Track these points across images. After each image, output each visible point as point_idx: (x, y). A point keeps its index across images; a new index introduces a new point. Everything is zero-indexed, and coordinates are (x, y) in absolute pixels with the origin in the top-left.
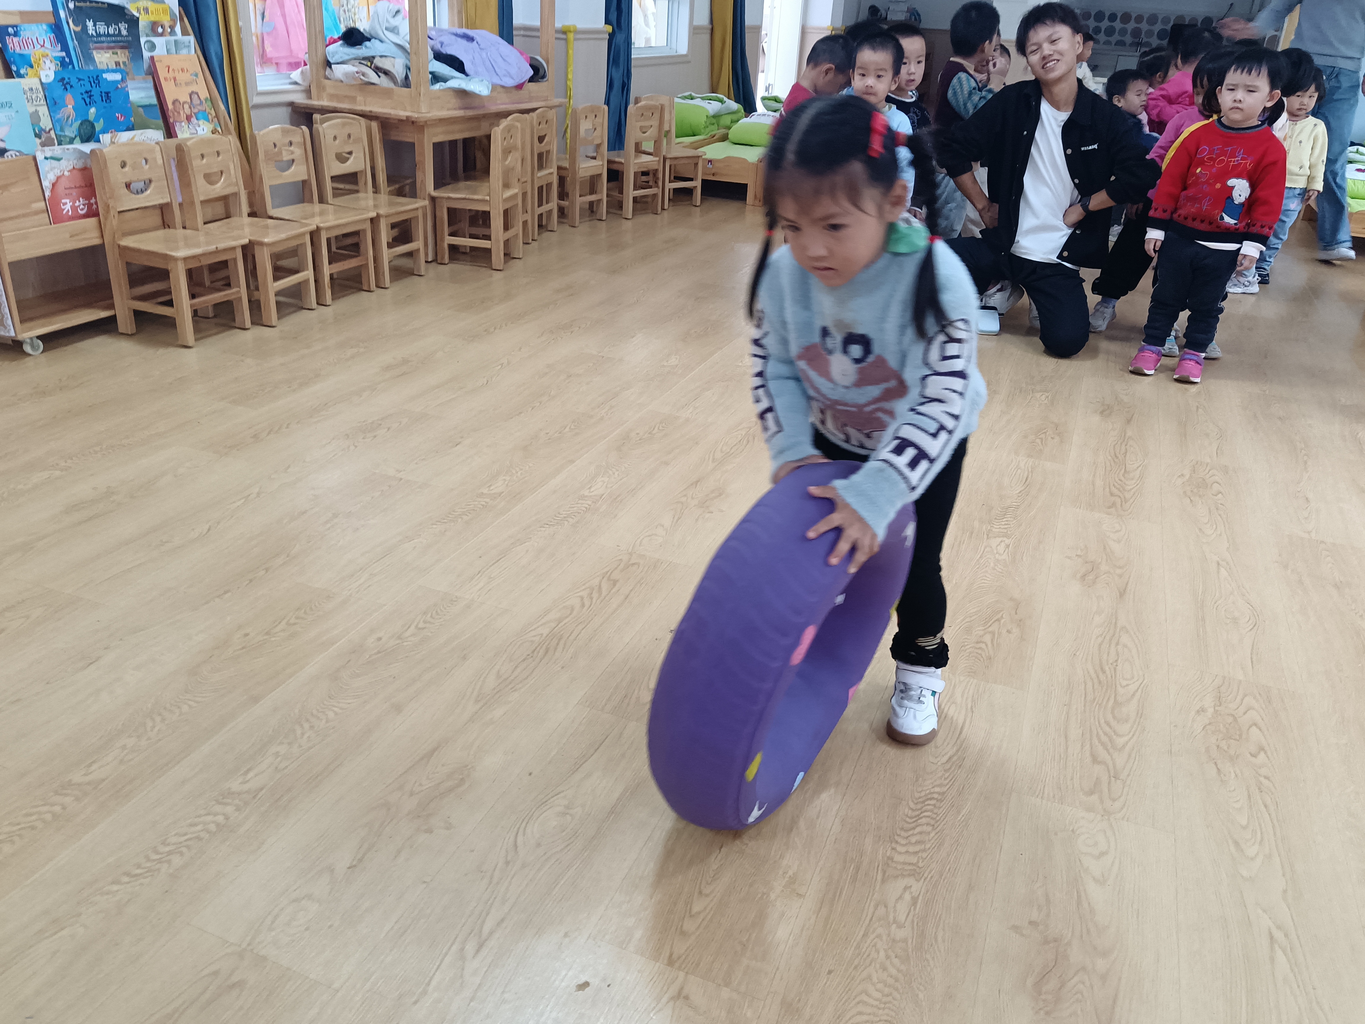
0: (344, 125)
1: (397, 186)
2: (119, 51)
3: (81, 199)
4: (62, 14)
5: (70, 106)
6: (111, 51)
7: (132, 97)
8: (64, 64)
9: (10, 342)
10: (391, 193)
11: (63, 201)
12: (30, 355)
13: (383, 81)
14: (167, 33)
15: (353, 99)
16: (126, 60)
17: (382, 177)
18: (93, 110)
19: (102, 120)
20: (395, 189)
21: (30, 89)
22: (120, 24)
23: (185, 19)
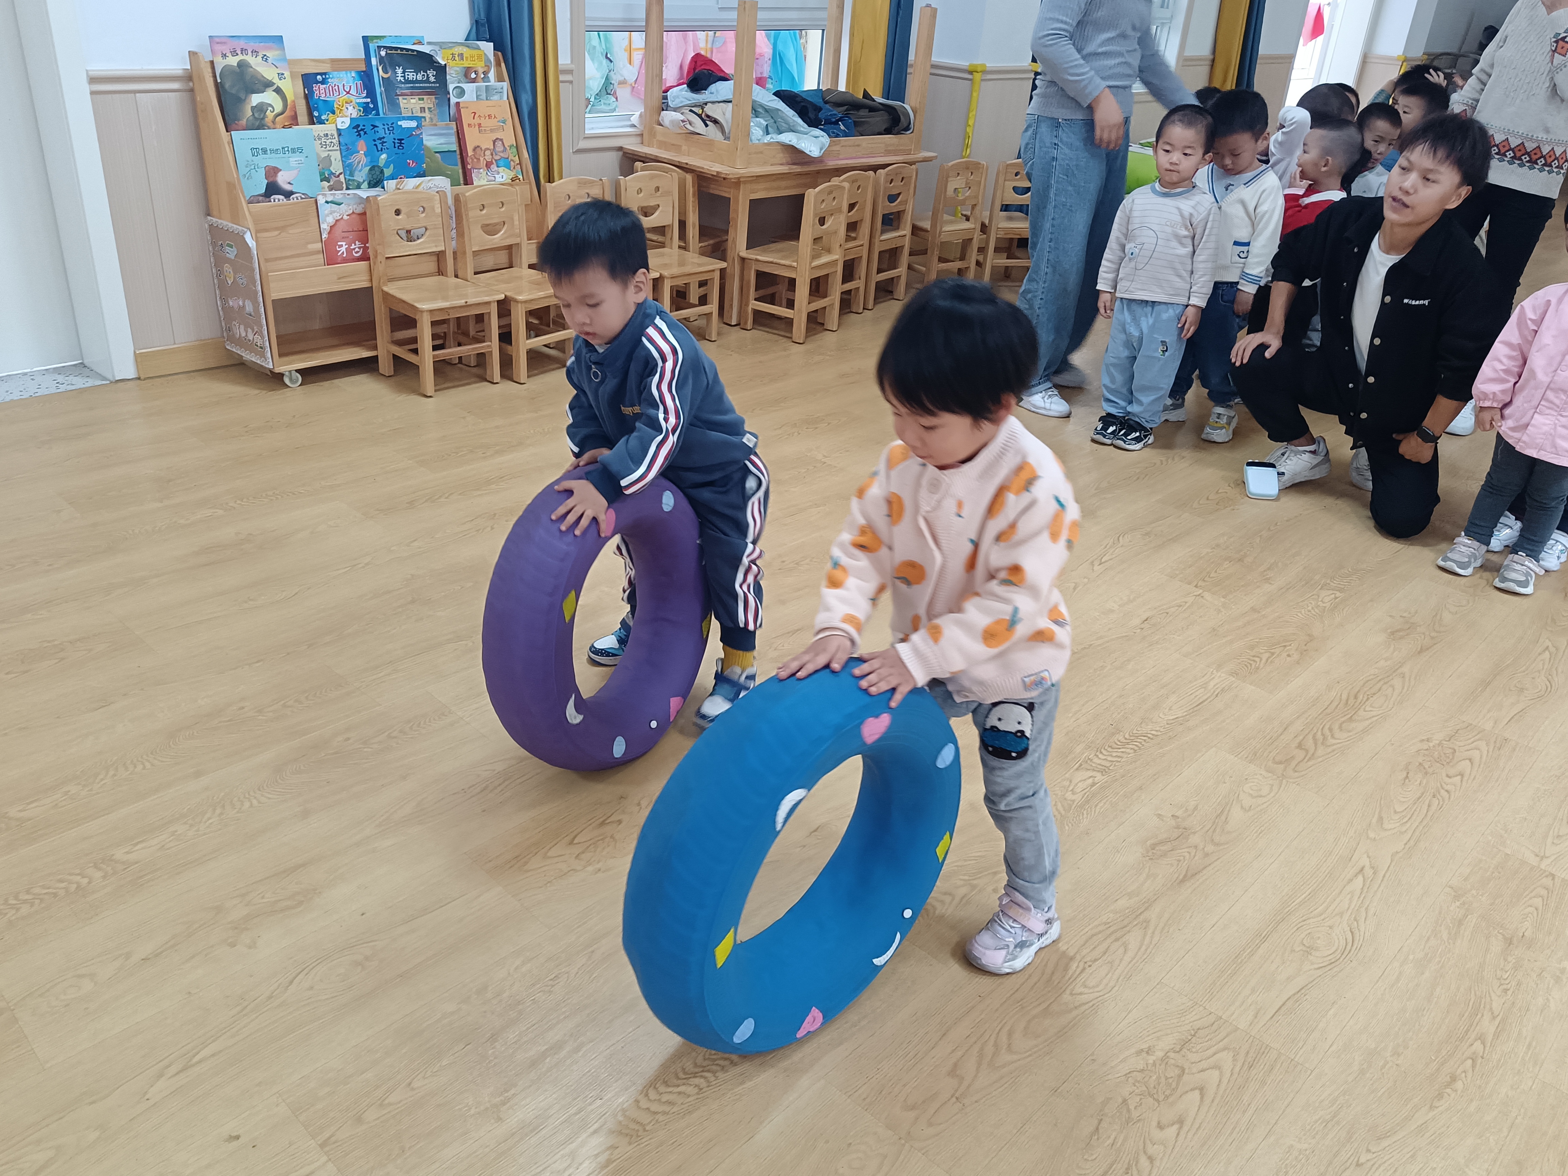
0: (652, 177)
2: (425, 97)
3: (356, 243)
4: (374, 61)
5: (362, 152)
6: (417, 97)
7: (427, 144)
8: (366, 109)
9: (271, 374)
11: (339, 243)
12: (288, 387)
13: (712, 131)
14: (480, 80)
15: (677, 148)
16: (431, 106)
18: (384, 156)
19: (391, 166)
21: (327, 135)
22: (428, 72)
23: (503, 65)
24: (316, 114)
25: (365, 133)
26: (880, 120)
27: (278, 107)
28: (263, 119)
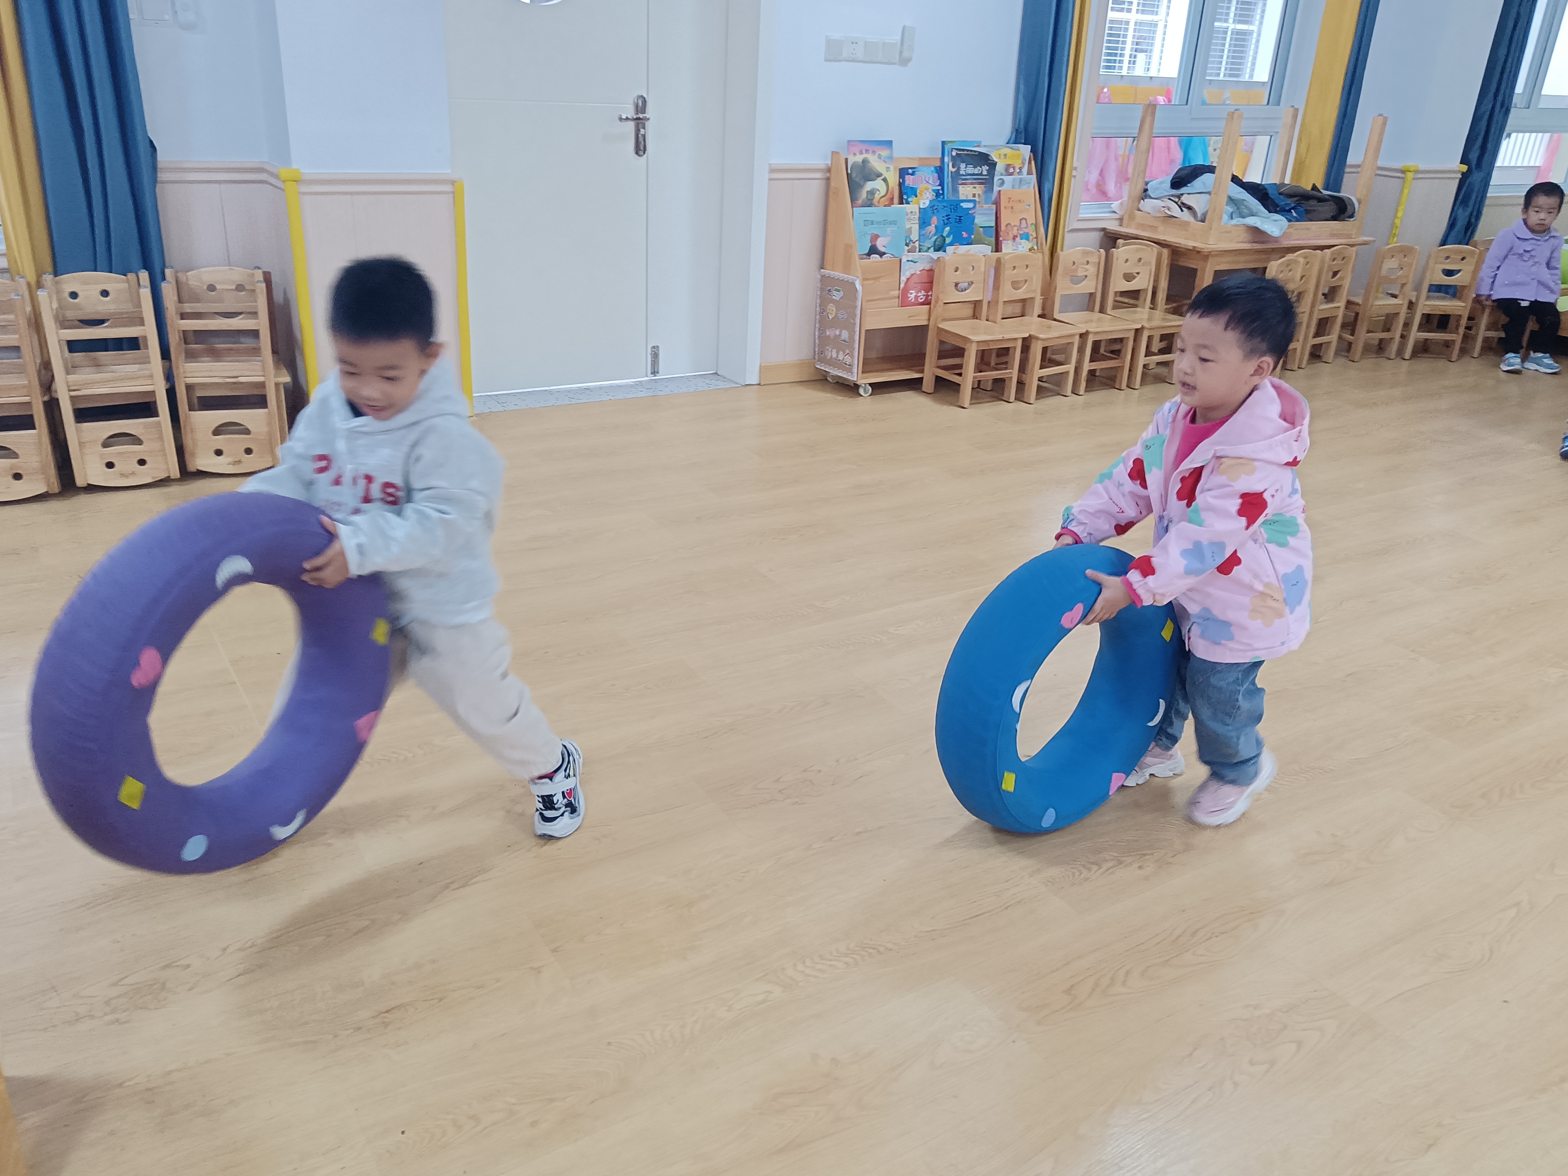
0: (1138, 250)
1: (1174, 305)
2: (978, 186)
3: (923, 291)
4: (946, 159)
5: (933, 225)
6: (972, 186)
7: (976, 221)
8: (937, 194)
9: (852, 385)
10: (1168, 311)
11: (911, 292)
12: (861, 396)
13: (1186, 215)
14: (1016, 173)
15: (1154, 228)
16: (980, 192)
17: (1162, 296)
18: (948, 229)
19: (952, 236)
20: (1171, 307)
21: (912, 212)
22: (983, 167)
23: (1033, 162)
24: (905, 197)
25: (938, 211)
26: (1329, 208)
27: (883, 192)
28: (873, 199)
